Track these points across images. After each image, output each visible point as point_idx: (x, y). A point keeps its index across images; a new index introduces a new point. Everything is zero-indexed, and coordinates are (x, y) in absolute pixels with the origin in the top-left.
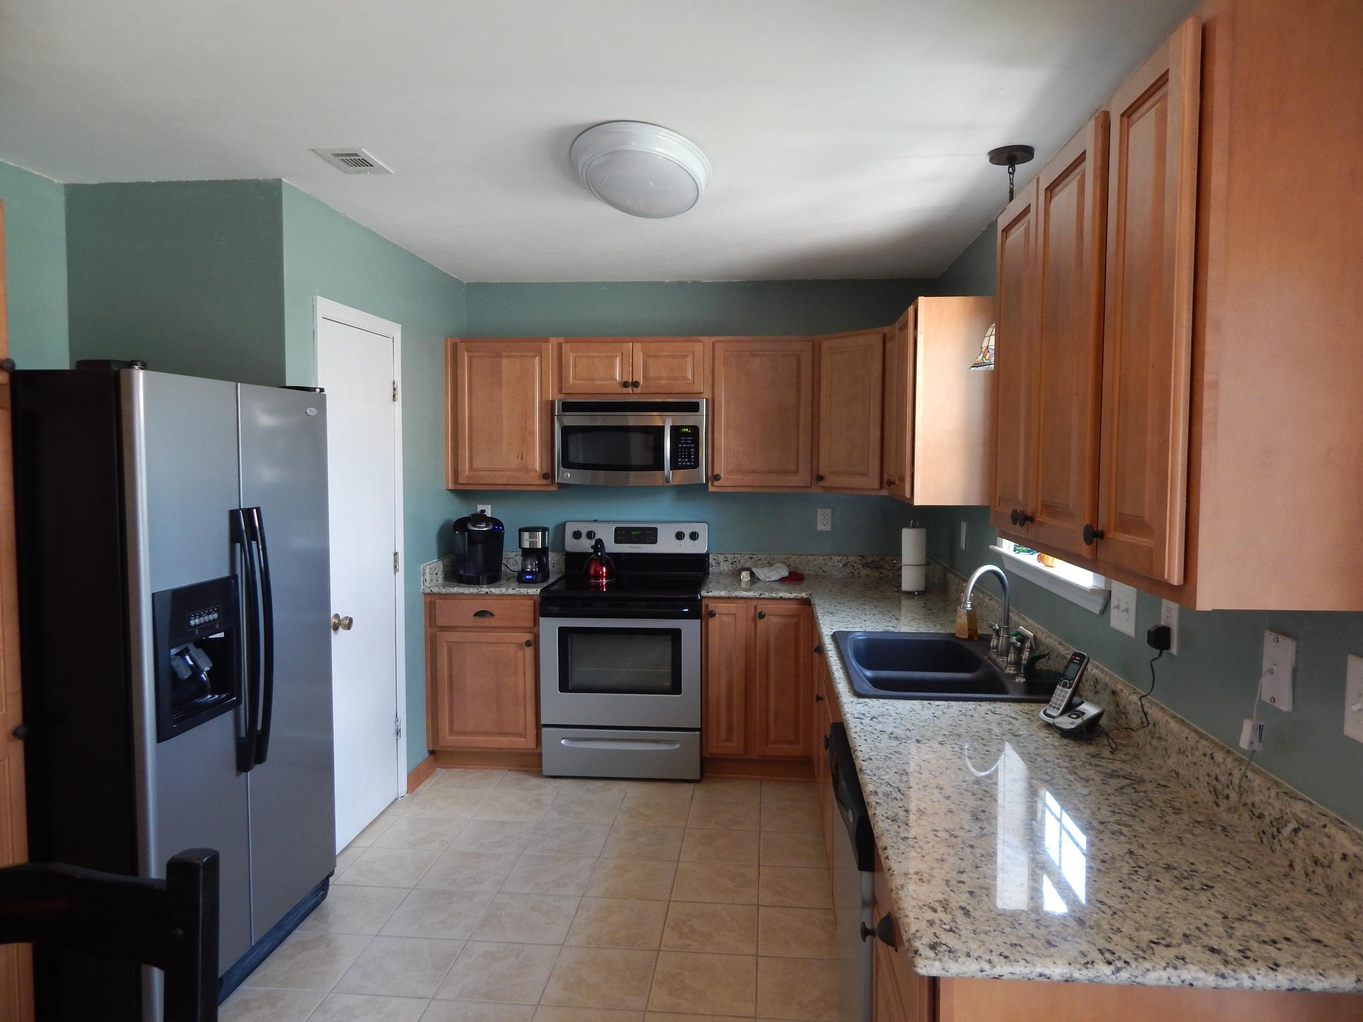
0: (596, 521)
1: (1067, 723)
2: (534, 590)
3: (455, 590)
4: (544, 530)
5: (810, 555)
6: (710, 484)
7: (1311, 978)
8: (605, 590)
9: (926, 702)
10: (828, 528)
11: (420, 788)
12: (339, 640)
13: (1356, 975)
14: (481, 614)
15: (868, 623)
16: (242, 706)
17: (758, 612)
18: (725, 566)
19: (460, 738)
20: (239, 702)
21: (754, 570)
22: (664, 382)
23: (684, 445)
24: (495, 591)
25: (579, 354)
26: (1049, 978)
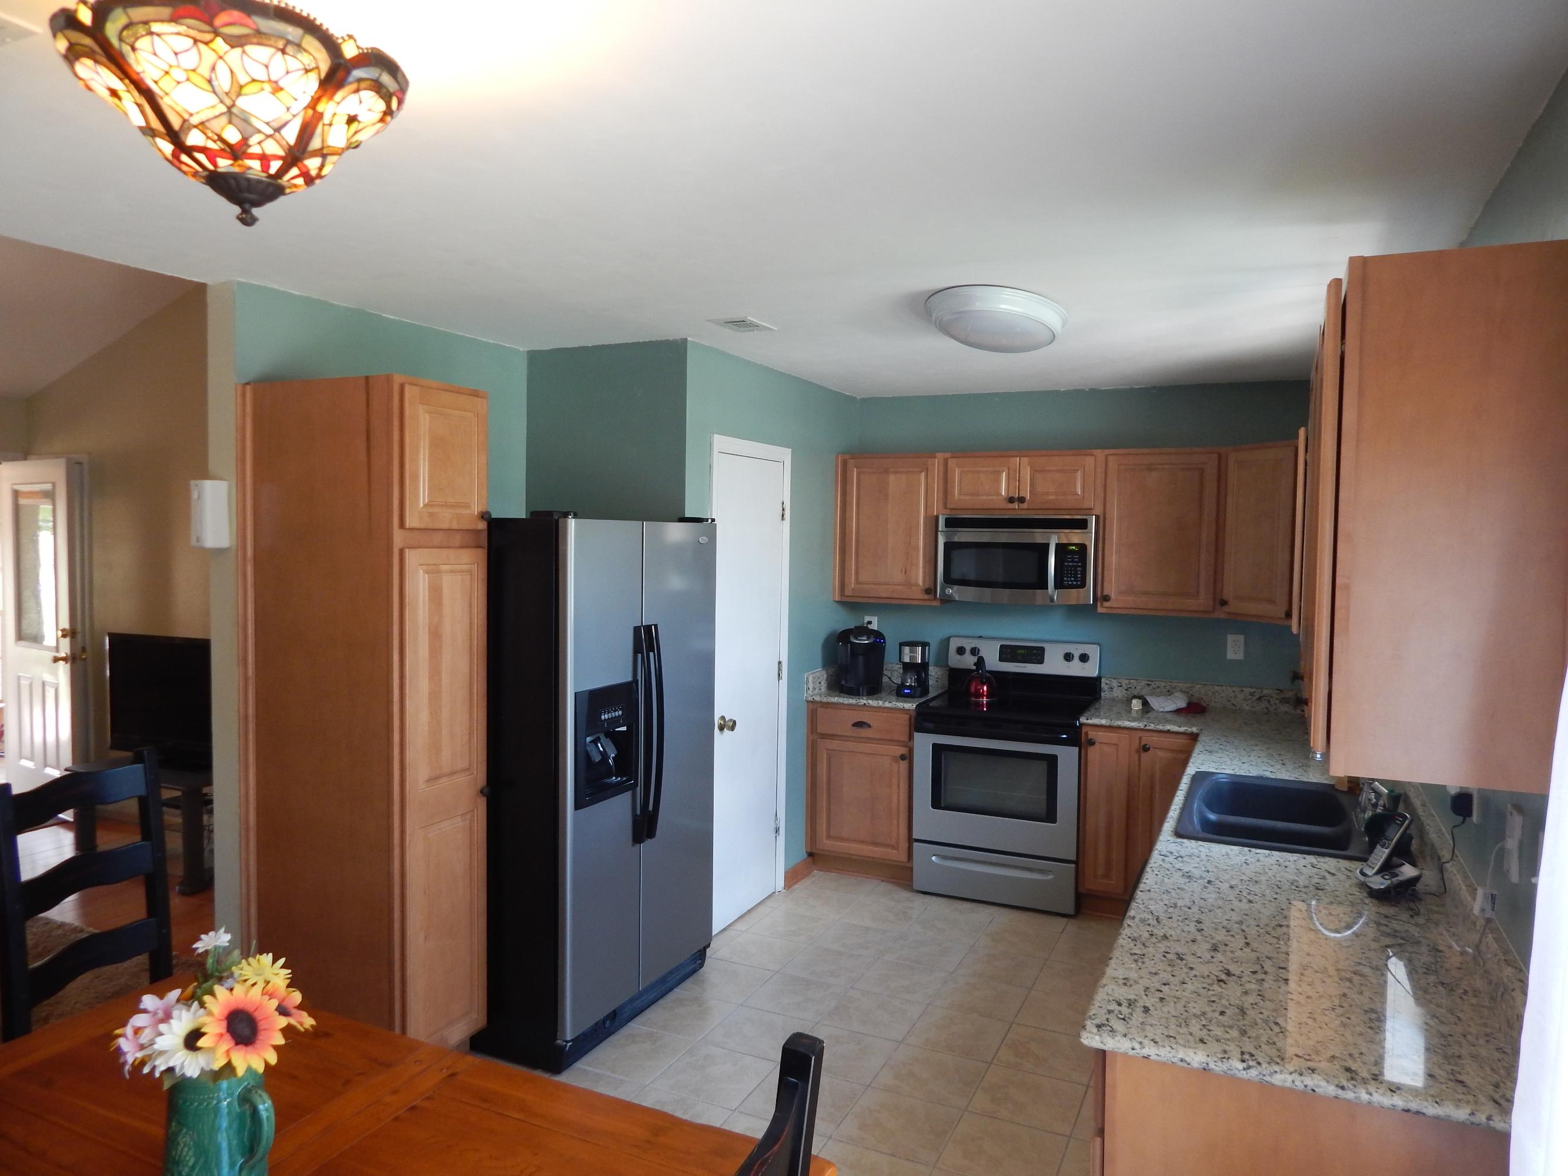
0: (981, 637)
1: (1379, 883)
2: (910, 705)
3: (835, 700)
4: (924, 645)
5: (1218, 685)
6: (1099, 604)
7: (1425, 1103)
8: (985, 709)
9: (1246, 849)
10: (1240, 656)
11: (797, 886)
12: (722, 741)
13: (1472, 1109)
14: (859, 724)
15: (1245, 766)
16: (639, 788)
17: (1142, 744)
18: (1118, 692)
19: (836, 843)
20: (636, 785)
21: (1149, 699)
22: (1051, 497)
23: (1070, 564)
24: (872, 703)
25: (965, 469)
26: (1189, 1064)
